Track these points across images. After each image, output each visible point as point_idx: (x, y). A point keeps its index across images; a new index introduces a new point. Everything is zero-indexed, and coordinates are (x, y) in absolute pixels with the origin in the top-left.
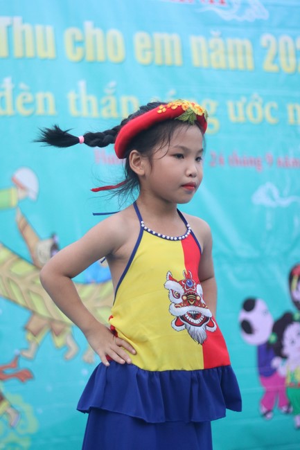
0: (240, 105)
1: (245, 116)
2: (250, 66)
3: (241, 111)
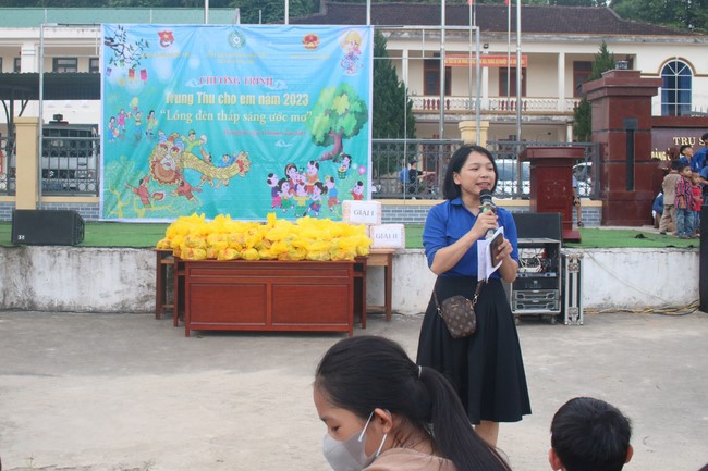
2: (279, 104)
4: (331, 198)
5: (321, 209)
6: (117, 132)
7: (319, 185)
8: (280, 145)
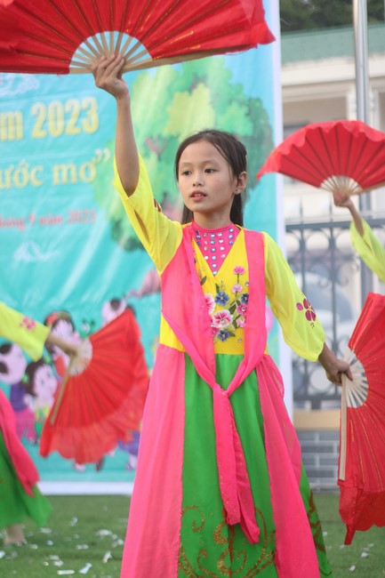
0: (8, 173)
1: (12, 181)
2: (20, 135)
3: (8, 179)
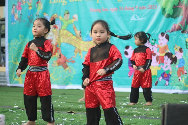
4: (180, 68)
5: (171, 78)
6: (17, 16)
7: (169, 55)
8: (135, 20)
